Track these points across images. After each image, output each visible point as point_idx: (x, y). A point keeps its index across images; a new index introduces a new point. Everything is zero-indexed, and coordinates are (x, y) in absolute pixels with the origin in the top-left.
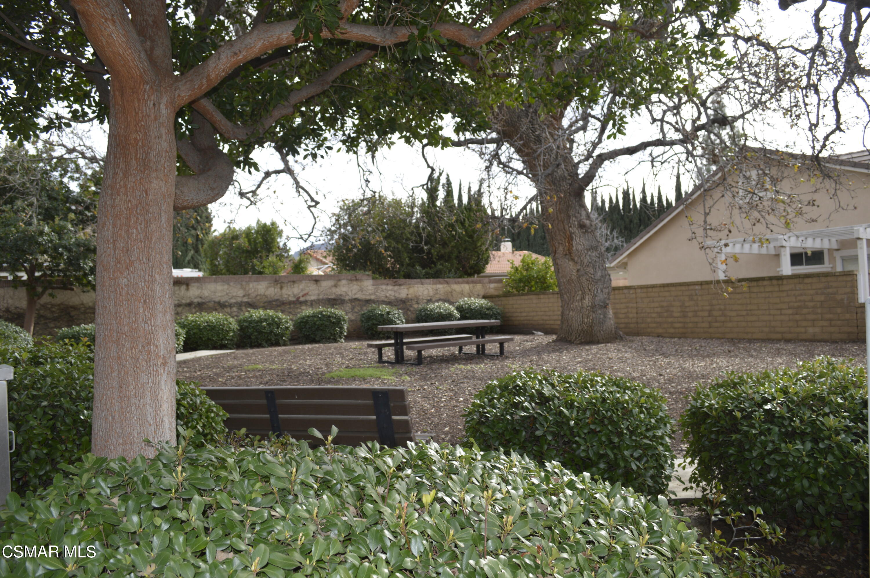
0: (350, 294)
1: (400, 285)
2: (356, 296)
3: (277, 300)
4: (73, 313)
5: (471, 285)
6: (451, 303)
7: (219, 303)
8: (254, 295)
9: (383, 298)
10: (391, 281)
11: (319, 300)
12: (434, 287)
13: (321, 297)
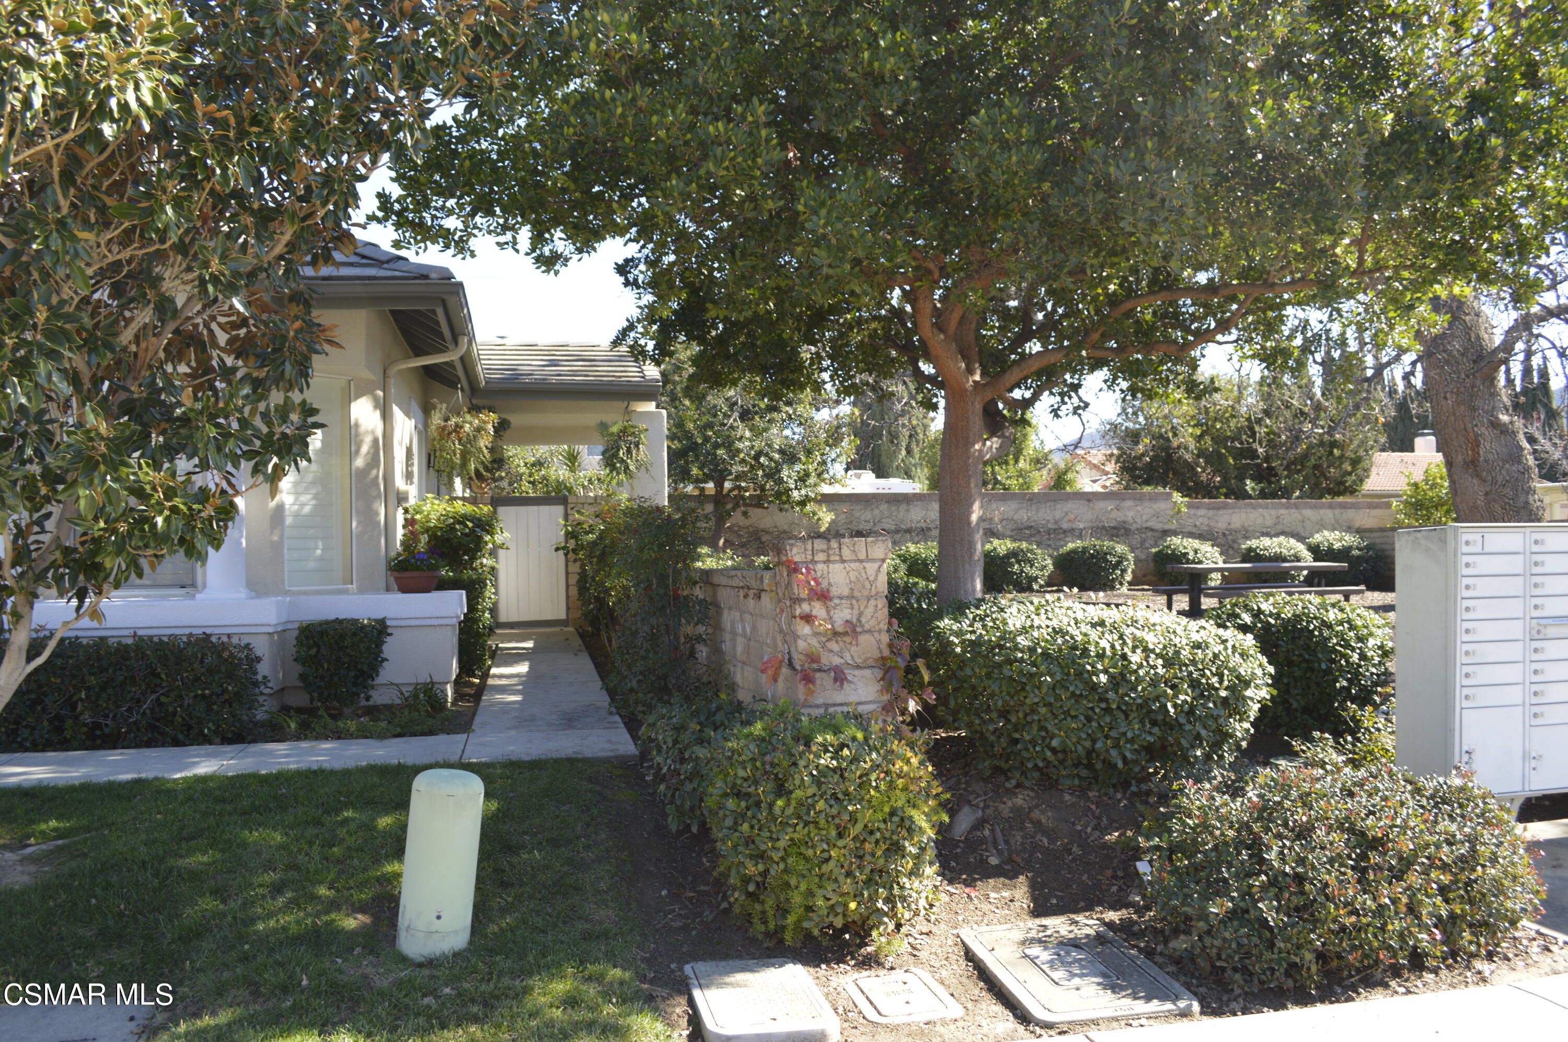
0: (1139, 520)
1: (1218, 509)
2: (1149, 524)
3: (1032, 527)
4: (764, 539)
5: (1337, 511)
6: (1301, 539)
9: (1190, 529)
10: (1206, 502)
11: (1091, 528)
12: (1274, 512)
13: (1095, 524)
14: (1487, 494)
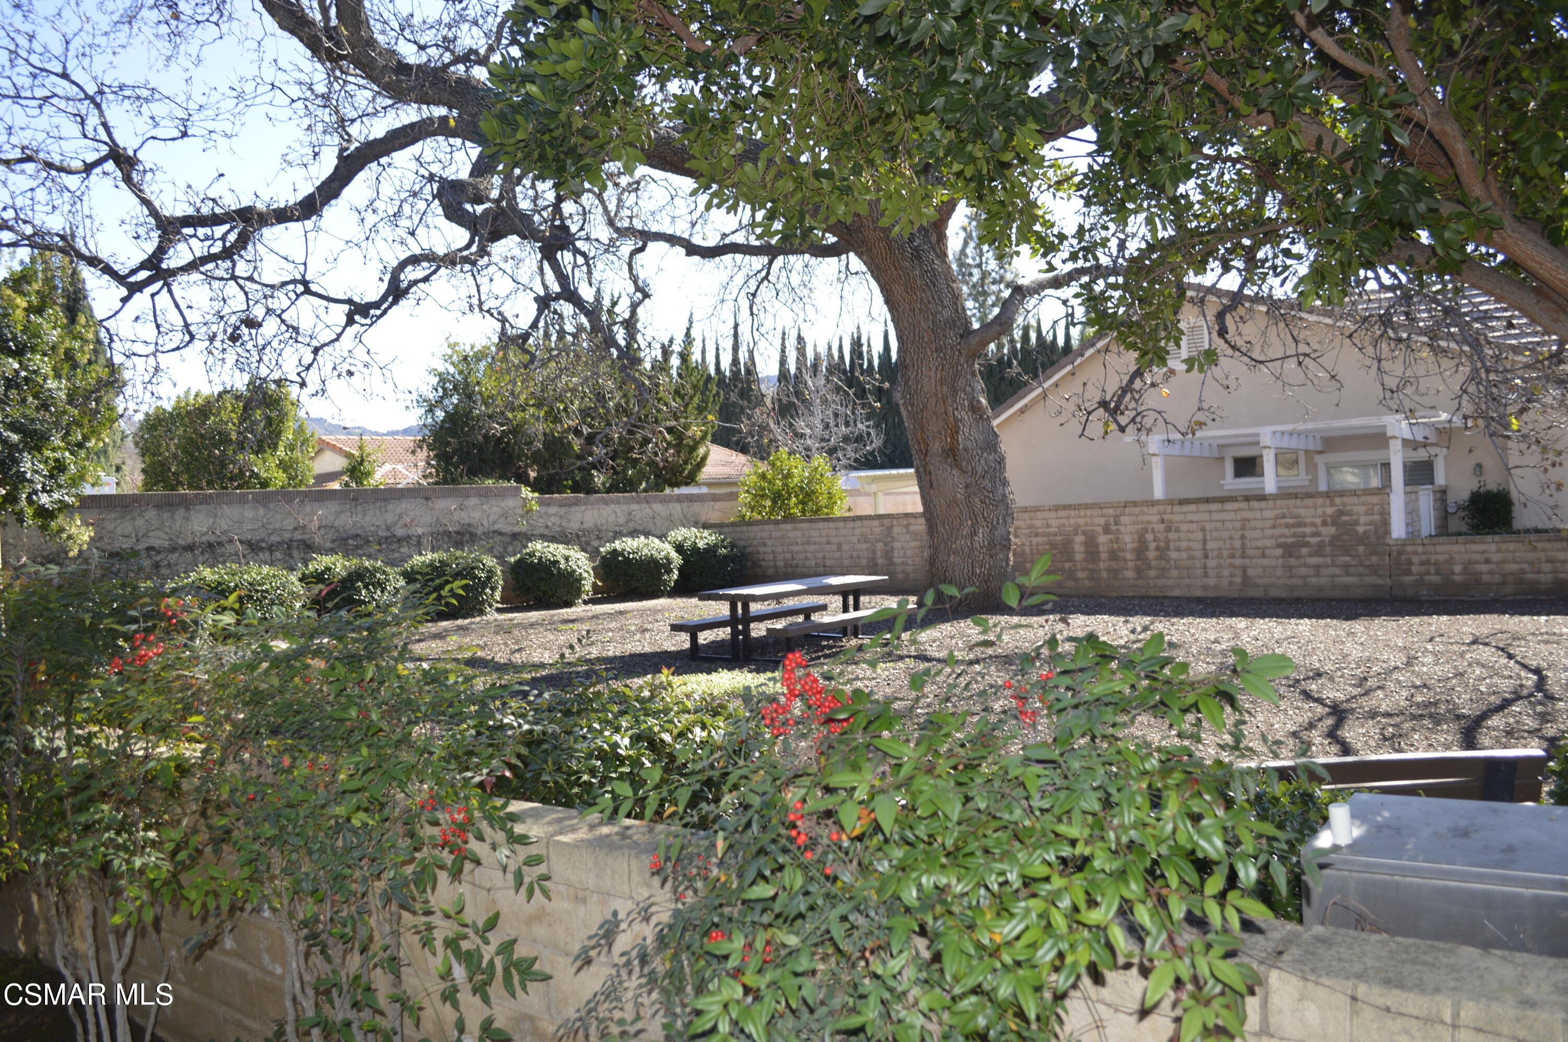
1: (570, 506)
2: (496, 527)
3: (357, 536)
5: (685, 505)
6: (663, 537)
7: (249, 543)
8: (313, 527)
9: (542, 530)
11: (431, 534)
12: (626, 507)
13: (434, 528)
14: (967, 486)
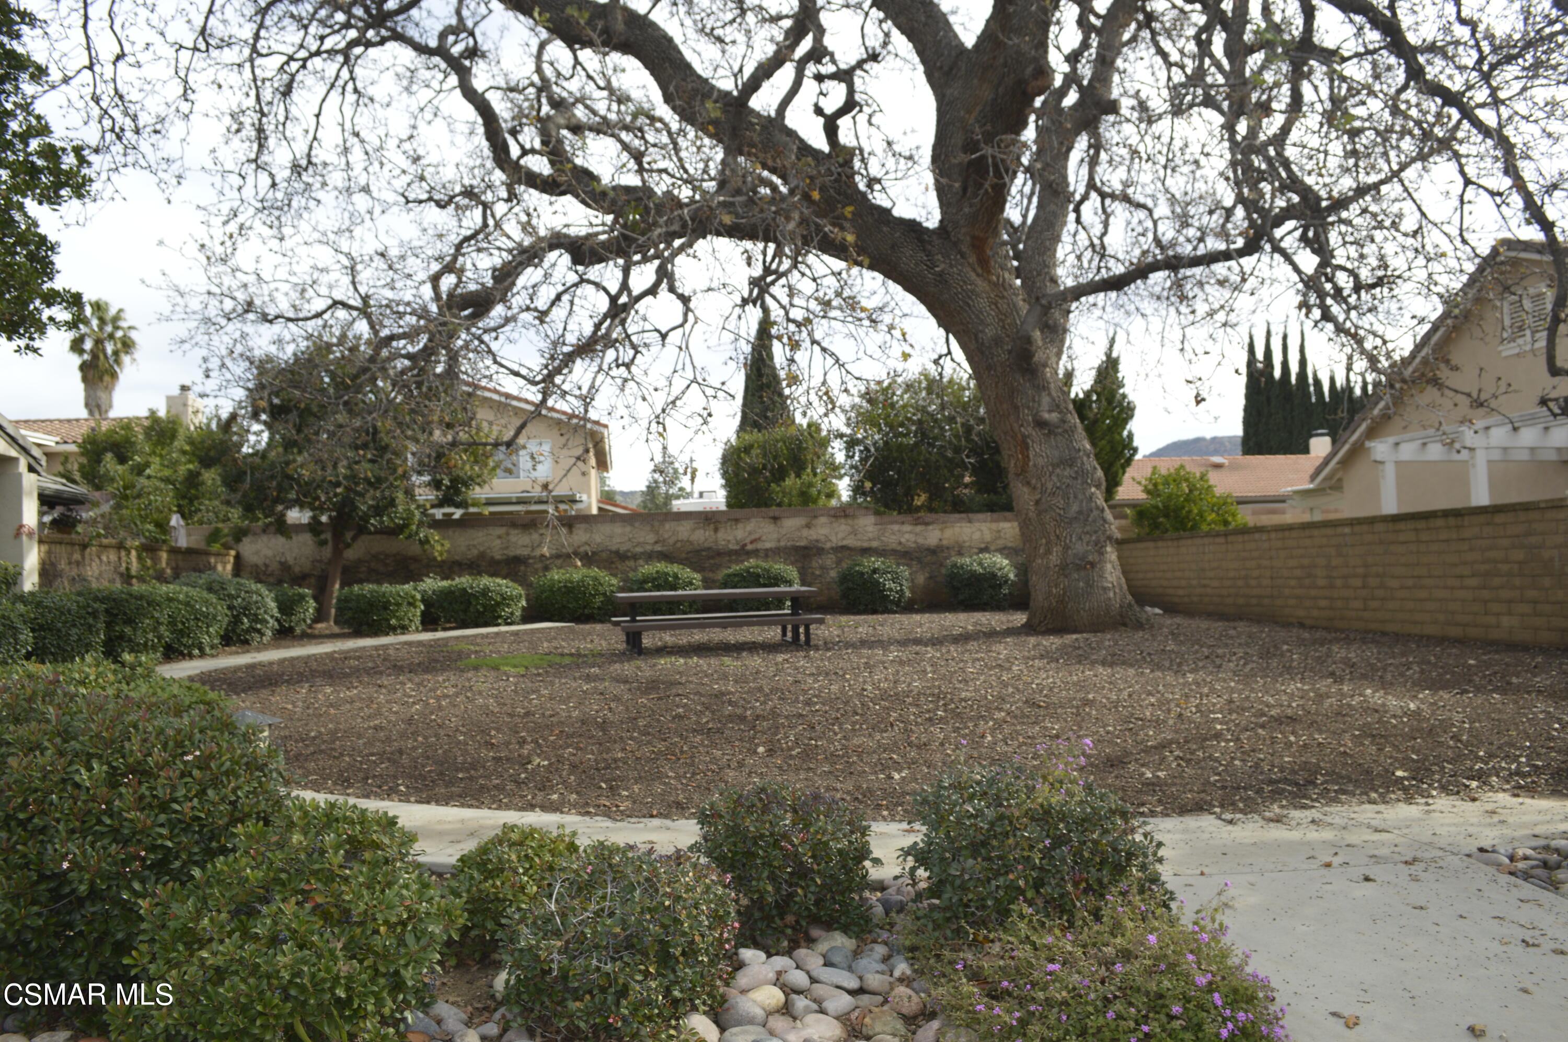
0: (833, 539)
1: (927, 524)
2: (845, 543)
3: (709, 549)
7: (617, 553)
8: (671, 541)
9: (894, 546)
10: (909, 518)
11: (778, 548)
13: (782, 544)
14: (1037, 502)
